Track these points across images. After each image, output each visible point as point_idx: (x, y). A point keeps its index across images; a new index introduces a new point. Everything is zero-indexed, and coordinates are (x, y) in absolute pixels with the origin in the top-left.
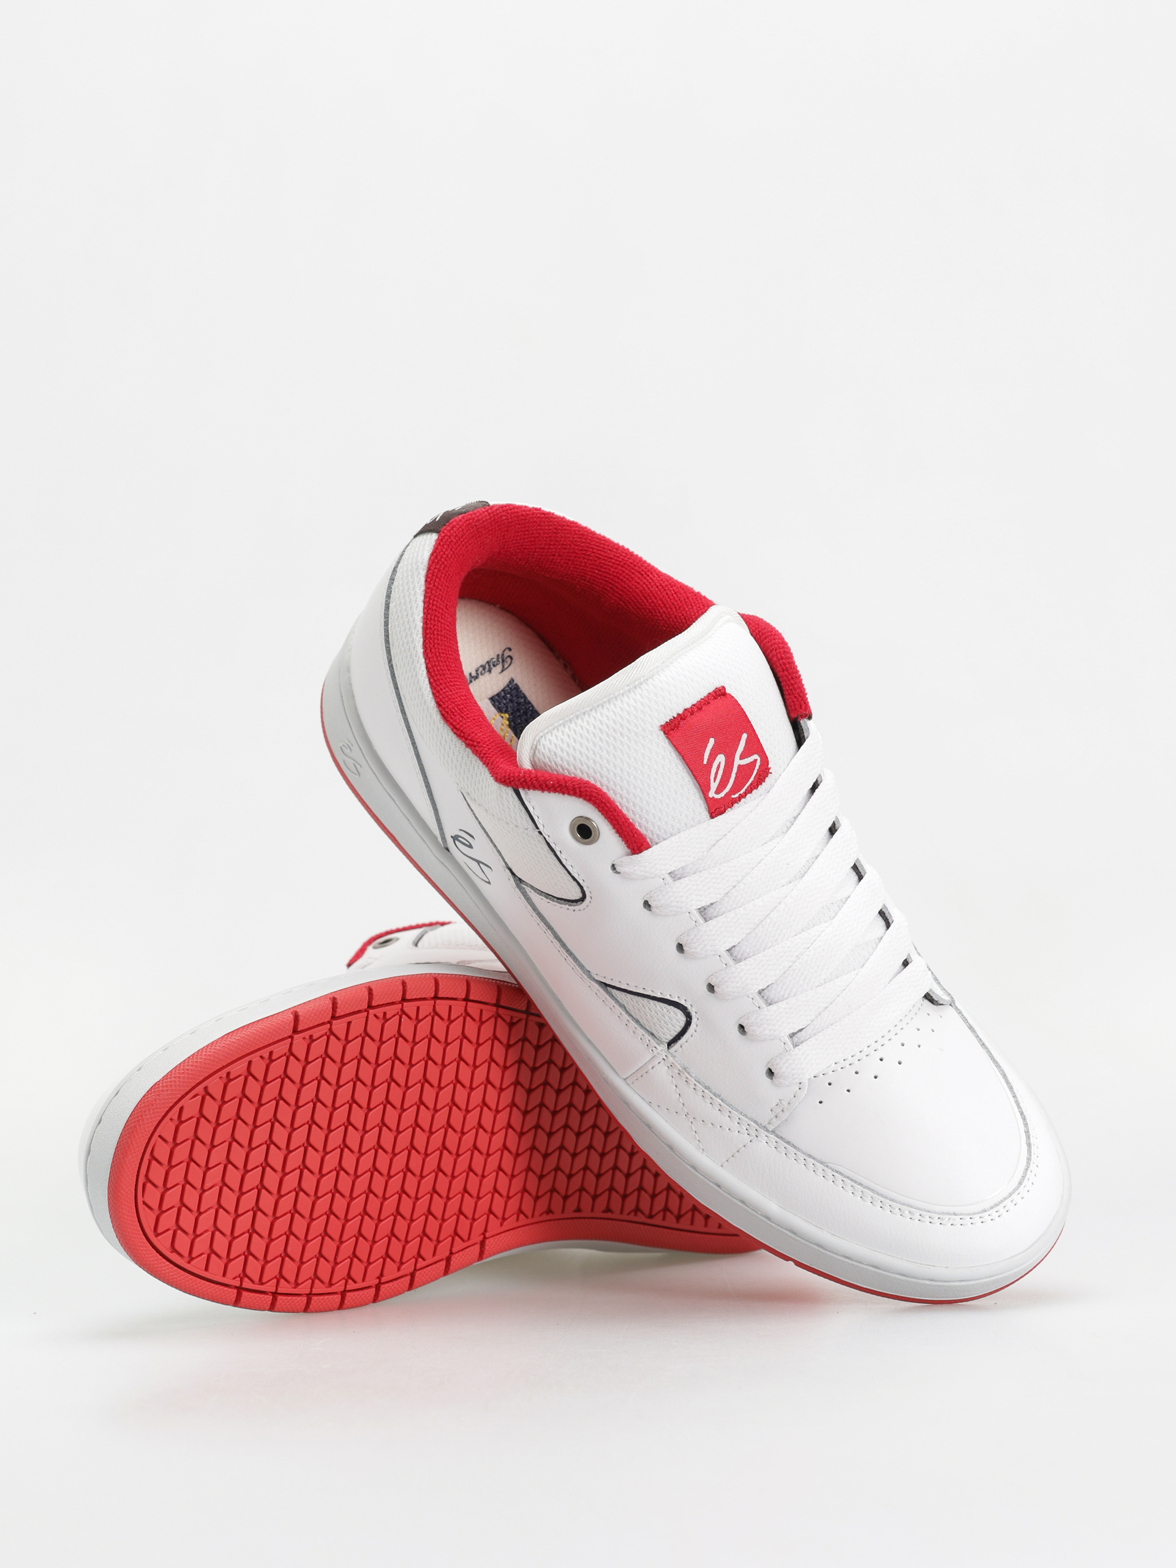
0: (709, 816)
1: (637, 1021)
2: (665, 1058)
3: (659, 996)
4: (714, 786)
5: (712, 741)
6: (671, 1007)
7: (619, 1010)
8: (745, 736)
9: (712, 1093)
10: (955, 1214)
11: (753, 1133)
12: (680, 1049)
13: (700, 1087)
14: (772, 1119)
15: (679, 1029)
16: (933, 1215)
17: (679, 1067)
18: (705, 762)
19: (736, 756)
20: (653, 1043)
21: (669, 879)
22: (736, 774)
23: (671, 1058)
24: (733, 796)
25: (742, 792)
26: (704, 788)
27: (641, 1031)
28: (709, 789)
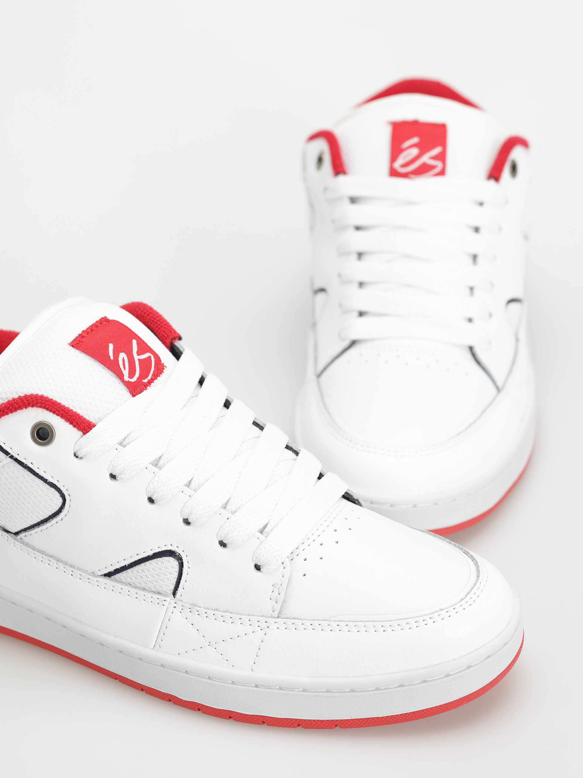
0: (131, 396)
1: (144, 589)
2: (175, 605)
3: (151, 553)
4: (126, 373)
5: (111, 346)
6: (163, 558)
7: (126, 588)
8: (134, 342)
9: (221, 612)
10: (441, 610)
11: (264, 625)
12: (183, 590)
13: (210, 612)
14: (274, 605)
15: (176, 575)
16: (425, 617)
17: (188, 605)
18: (112, 358)
19: (134, 354)
20: (162, 598)
21: (120, 448)
22: (139, 364)
23: (179, 602)
24: (143, 381)
25: (149, 377)
26: (120, 376)
27: (149, 595)
28: (123, 375)
